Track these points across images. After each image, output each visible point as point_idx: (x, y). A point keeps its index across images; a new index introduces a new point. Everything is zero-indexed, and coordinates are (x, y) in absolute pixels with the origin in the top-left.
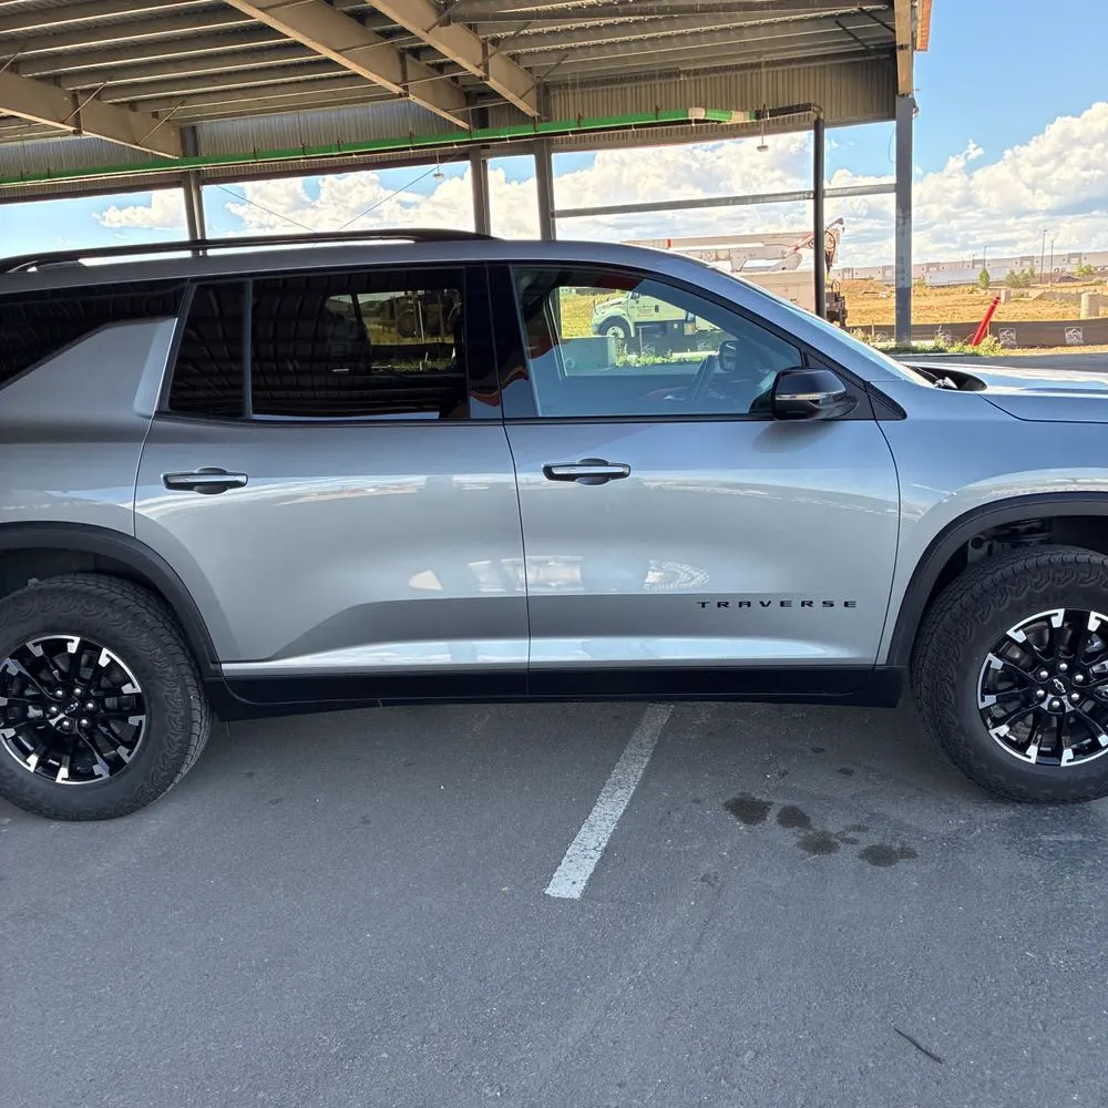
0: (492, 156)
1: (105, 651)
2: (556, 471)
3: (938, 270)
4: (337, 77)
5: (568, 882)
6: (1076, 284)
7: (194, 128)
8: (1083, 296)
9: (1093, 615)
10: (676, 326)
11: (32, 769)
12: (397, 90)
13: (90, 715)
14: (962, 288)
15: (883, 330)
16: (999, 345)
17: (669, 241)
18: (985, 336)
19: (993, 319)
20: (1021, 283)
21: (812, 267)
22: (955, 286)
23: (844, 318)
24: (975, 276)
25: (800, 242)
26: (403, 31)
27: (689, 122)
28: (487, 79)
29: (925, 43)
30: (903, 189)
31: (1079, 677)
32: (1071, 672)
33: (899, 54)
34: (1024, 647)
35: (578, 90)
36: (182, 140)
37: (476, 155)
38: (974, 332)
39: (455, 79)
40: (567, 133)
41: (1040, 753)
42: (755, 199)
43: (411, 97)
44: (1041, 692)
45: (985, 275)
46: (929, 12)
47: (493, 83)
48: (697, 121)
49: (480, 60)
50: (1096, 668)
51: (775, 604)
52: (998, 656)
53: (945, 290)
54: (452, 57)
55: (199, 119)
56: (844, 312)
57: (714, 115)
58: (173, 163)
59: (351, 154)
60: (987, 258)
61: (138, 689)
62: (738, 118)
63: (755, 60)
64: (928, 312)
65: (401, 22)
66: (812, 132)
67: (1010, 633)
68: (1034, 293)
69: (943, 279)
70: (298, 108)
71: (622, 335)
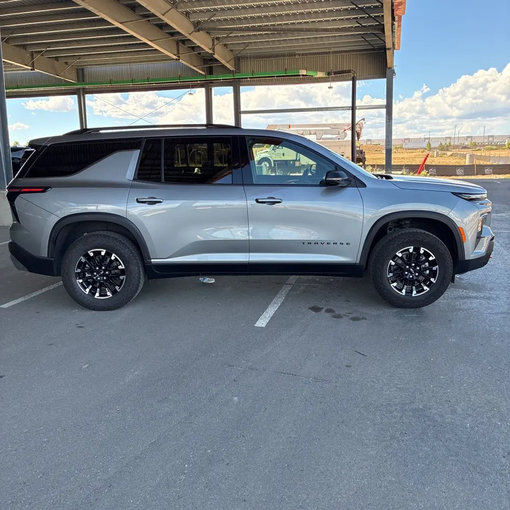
0: (214, 86)
1: (114, 255)
2: (259, 200)
3: (409, 141)
4: (148, 50)
5: (262, 323)
6: (469, 150)
7: (83, 69)
8: (467, 155)
9: (422, 248)
10: (291, 162)
11: (87, 293)
12: (175, 57)
13: (107, 276)
14: (419, 150)
15: (380, 167)
16: (429, 174)
17: (290, 125)
18: (423, 170)
19: (426, 163)
20: (444, 148)
21: (350, 139)
22: (416, 149)
23: (364, 161)
24: (425, 145)
25: (346, 128)
26: (178, 33)
27: (300, 75)
28: (214, 54)
29: (399, 46)
30: (389, 107)
31: (418, 268)
32: (415, 267)
33: (387, 51)
34: (401, 258)
35: (252, 59)
36: (77, 74)
37: (208, 86)
38: (418, 168)
39: (200, 54)
40: (247, 78)
41: (406, 292)
42: (327, 109)
43: (181, 61)
44: (406, 273)
45: (429, 144)
46: (400, 34)
47: (216, 56)
48: (303, 75)
49: (211, 47)
50: (423, 266)
51: (326, 244)
52: (394, 261)
53: (411, 151)
54: (199, 44)
55: (86, 65)
56: (365, 158)
57: (310, 73)
58: (73, 84)
59: (153, 84)
60: (431, 137)
61: (124, 267)
62: (320, 75)
63: (327, 50)
64: (403, 160)
65: (178, 29)
66: (351, 82)
67: (397, 254)
68: (449, 153)
69: (410, 146)
70: (130, 63)
71: (268, 166)
